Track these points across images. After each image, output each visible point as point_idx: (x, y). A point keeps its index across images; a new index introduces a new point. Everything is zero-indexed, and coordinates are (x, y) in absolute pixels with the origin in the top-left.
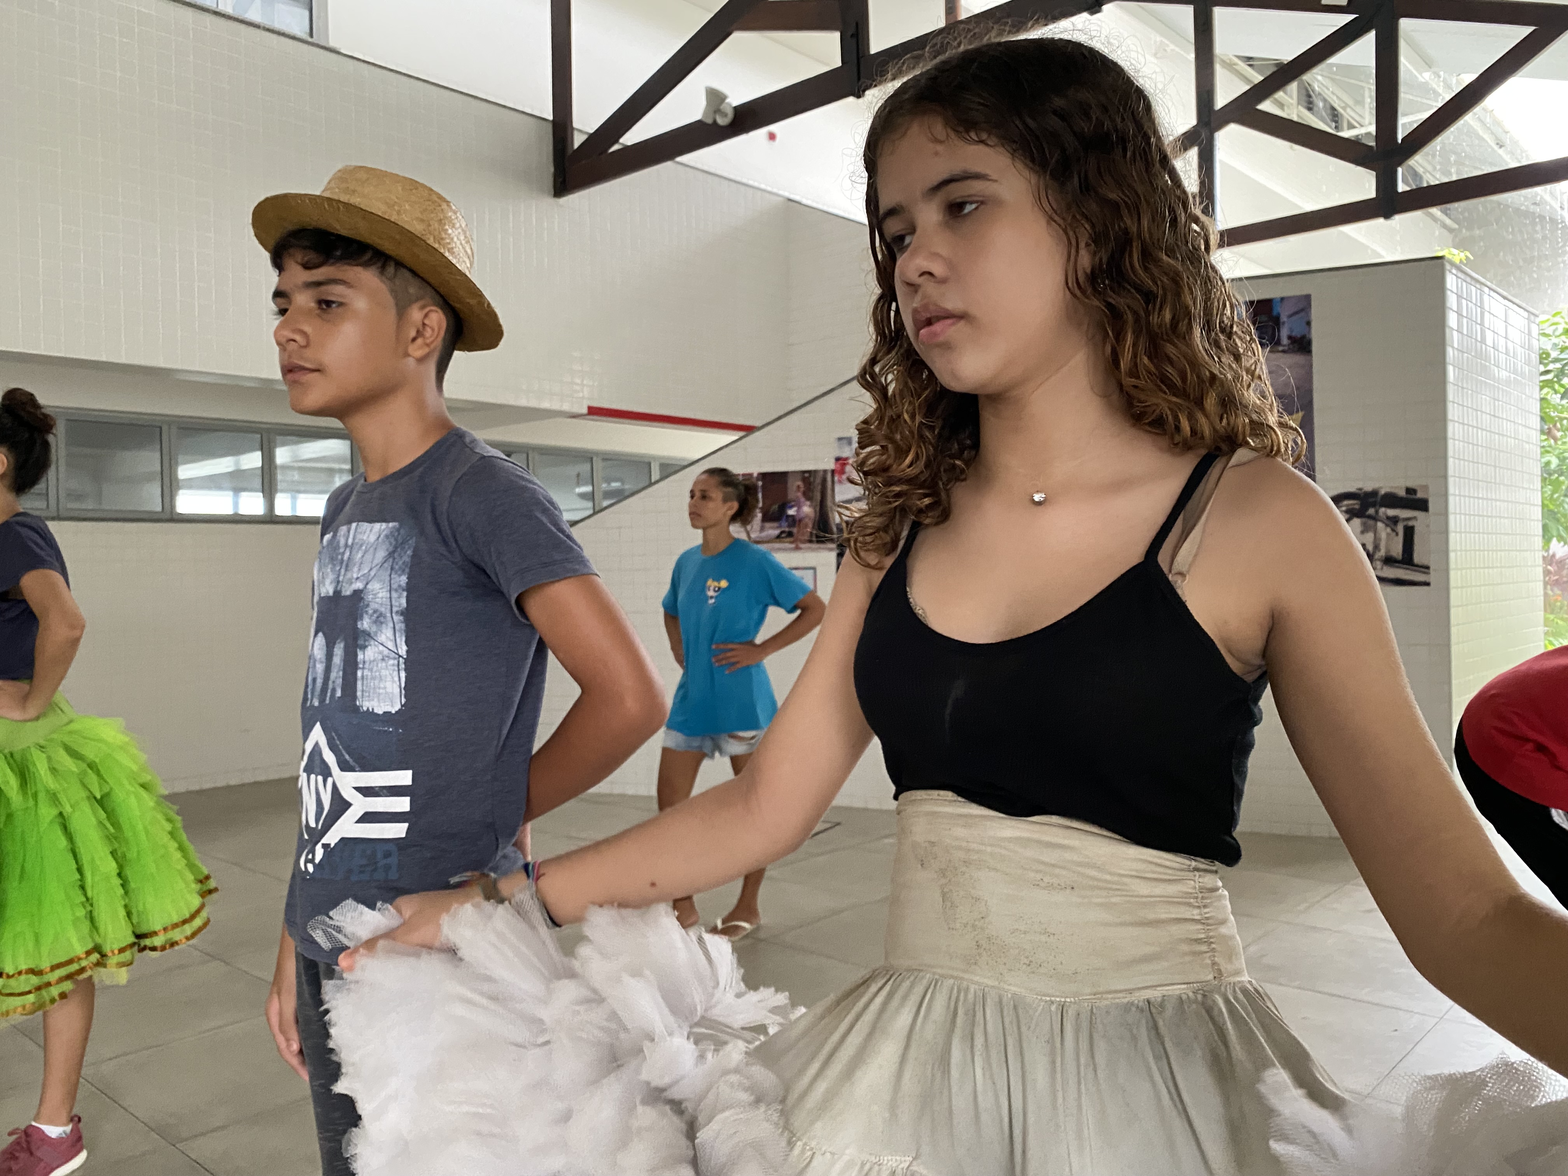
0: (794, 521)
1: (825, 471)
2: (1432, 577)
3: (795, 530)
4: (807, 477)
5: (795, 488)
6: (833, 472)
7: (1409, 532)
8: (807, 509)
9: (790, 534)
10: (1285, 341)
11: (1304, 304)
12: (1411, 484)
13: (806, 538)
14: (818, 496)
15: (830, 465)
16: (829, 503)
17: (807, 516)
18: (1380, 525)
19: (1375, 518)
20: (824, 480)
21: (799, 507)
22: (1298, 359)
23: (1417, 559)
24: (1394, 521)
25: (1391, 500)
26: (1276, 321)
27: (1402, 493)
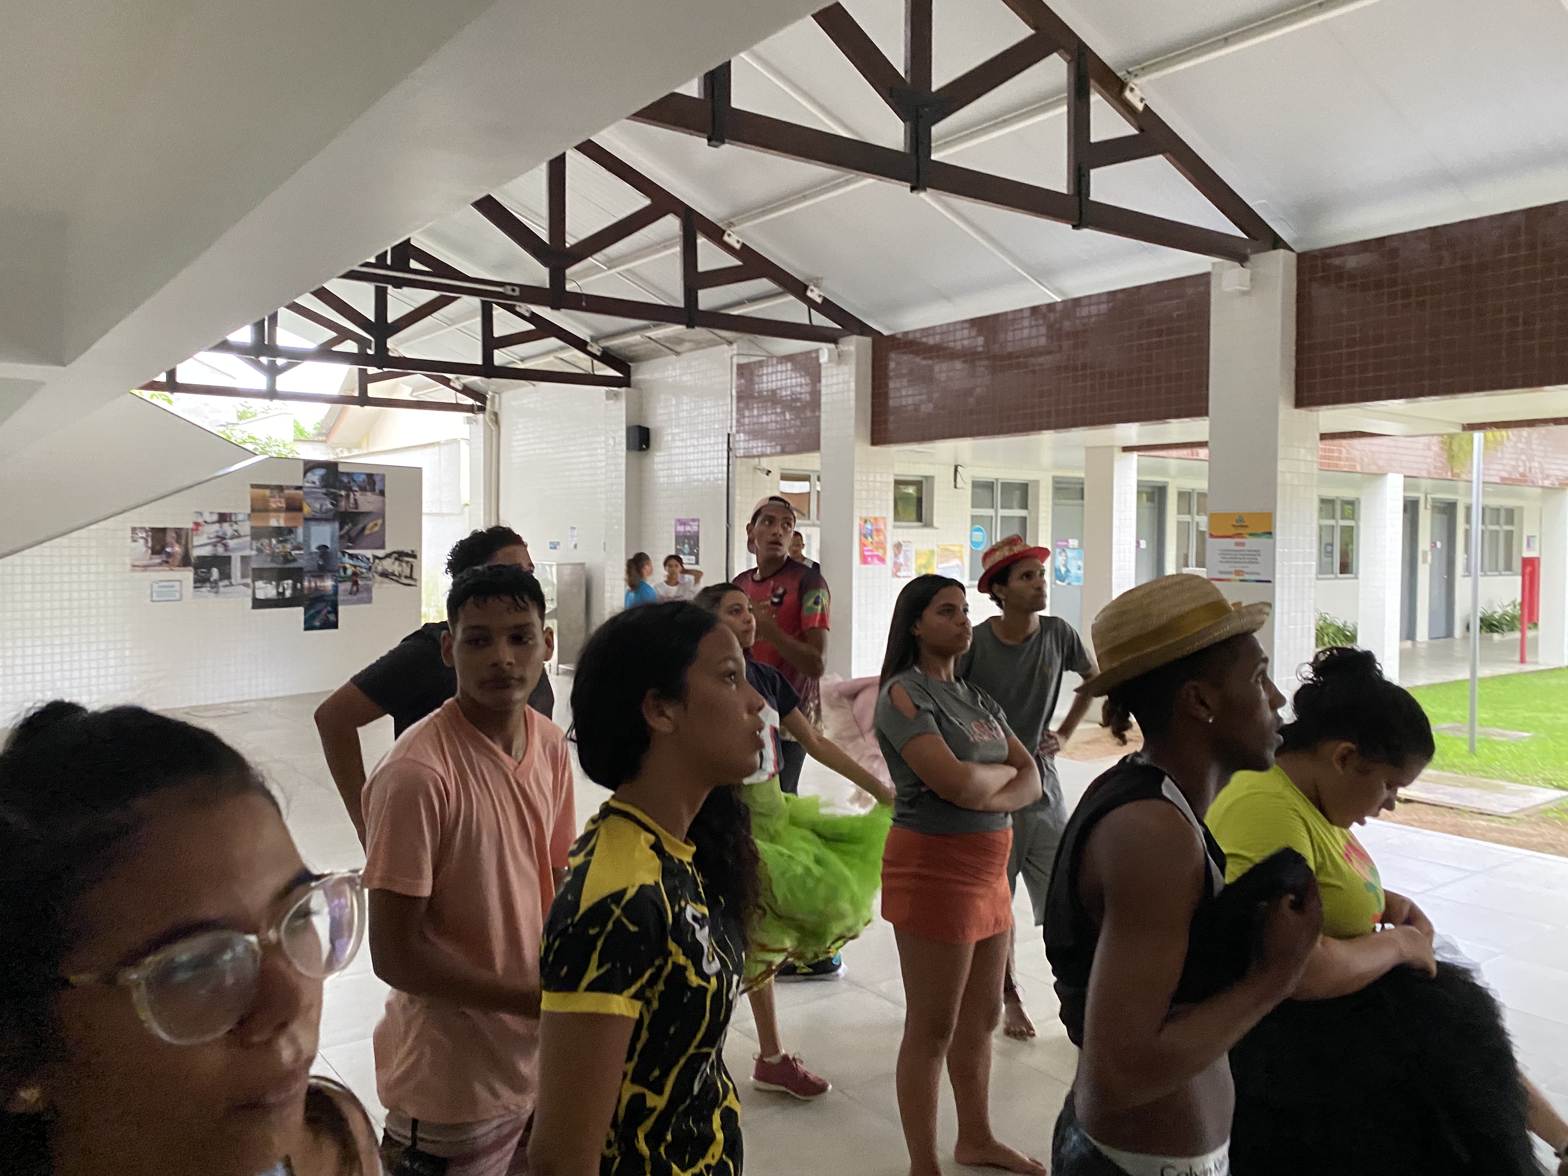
0: (169, 555)
1: (187, 529)
2: (418, 583)
3: (170, 560)
4: (178, 532)
5: (170, 537)
6: (193, 530)
7: (412, 566)
8: (178, 549)
9: (167, 562)
10: (377, 491)
11: (383, 477)
12: (413, 549)
13: (177, 563)
14: (183, 542)
15: (191, 526)
16: (190, 546)
17: (177, 552)
18: (404, 564)
19: (402, 561)
20: (187, 534)
21: (172, 547)
22: (380, 498)
23: (415, 576)
24: (407, 562)
25: (408, 555)
26: (374, 483)
27: (410, 552)
